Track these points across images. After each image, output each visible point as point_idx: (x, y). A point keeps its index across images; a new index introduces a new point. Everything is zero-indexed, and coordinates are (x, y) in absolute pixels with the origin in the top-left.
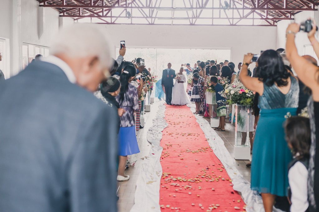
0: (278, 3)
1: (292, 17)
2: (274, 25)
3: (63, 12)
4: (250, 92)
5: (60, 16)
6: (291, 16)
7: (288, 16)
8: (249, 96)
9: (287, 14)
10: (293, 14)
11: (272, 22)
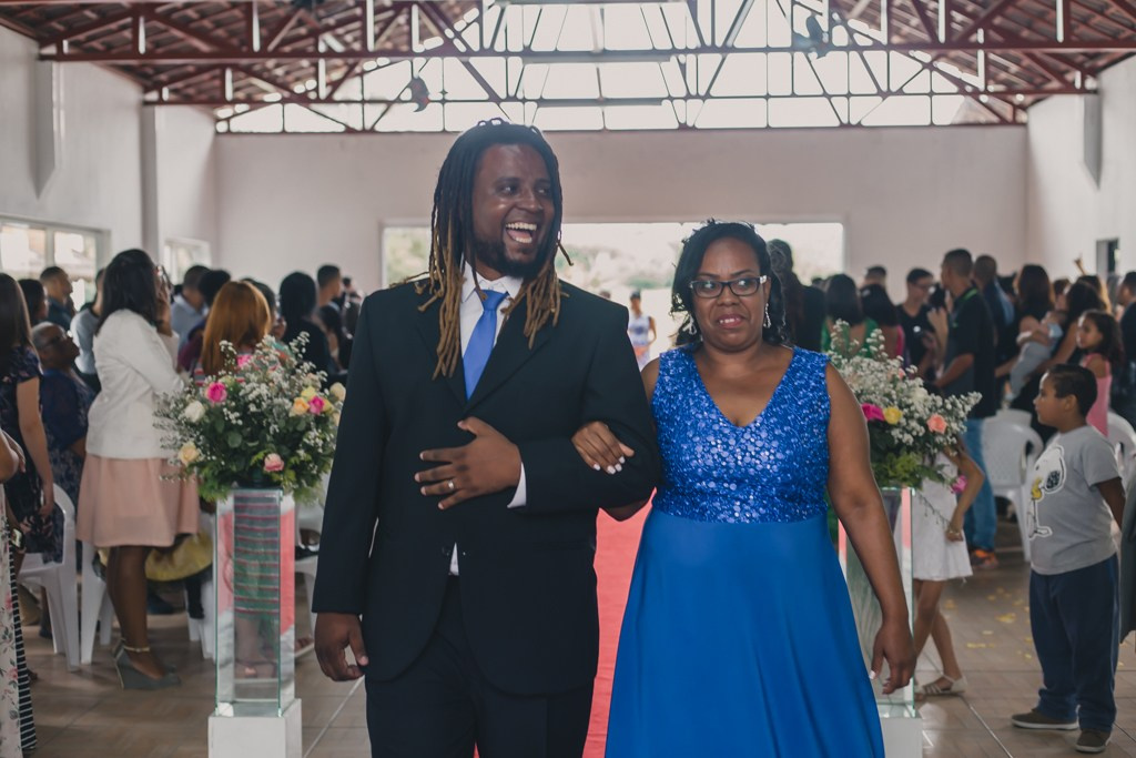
0: (1029, 27)
1: (1090, 83)
2: (1015, 123)
3: (158, 87)
4: (909, 417)
5: (147, 103)
6: (1083, 79)
7: (1074, 82)
8: (908, 438)
9: (1067, 72)
10: (1094, 72)
11: (1006, 110)
